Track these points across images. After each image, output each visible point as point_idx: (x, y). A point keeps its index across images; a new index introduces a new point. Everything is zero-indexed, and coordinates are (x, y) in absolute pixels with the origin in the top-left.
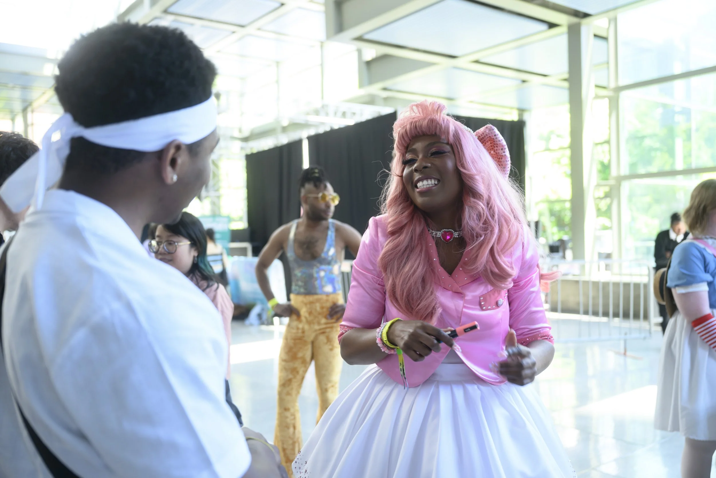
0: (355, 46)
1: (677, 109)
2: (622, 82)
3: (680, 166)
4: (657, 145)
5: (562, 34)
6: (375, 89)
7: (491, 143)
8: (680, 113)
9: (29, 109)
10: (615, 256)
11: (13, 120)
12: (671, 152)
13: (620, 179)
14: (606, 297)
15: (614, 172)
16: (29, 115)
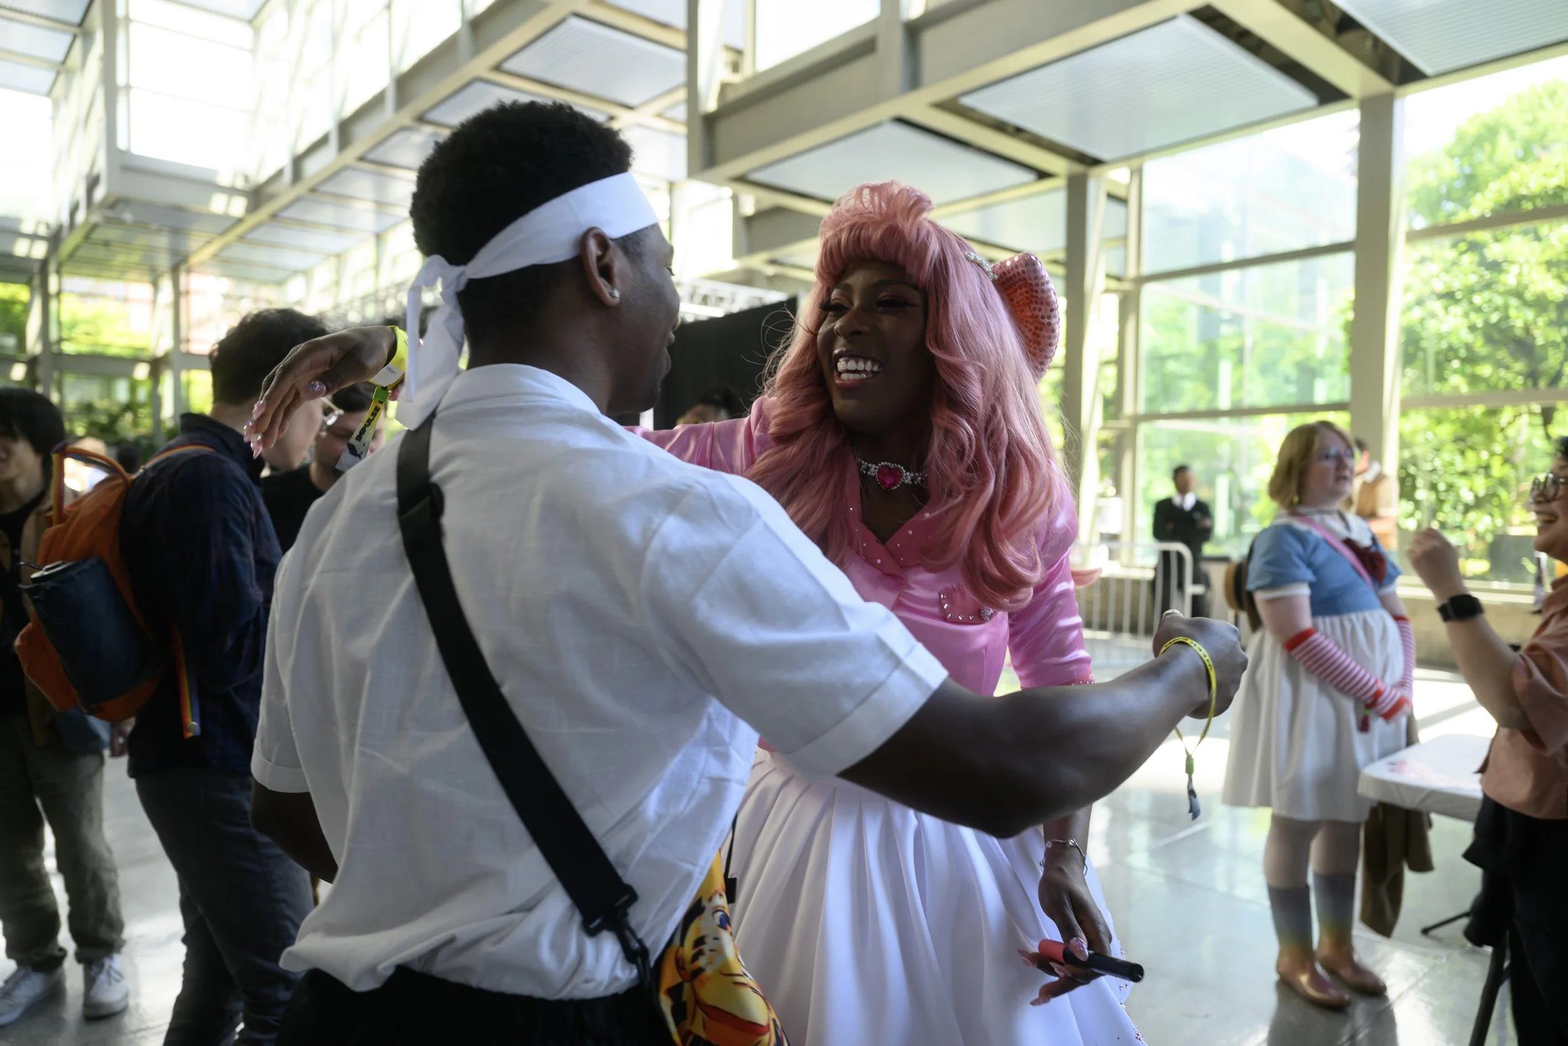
0: (727, 191)
1: (1225, 315)
2: (1146, 270)
3: (1224, 403)
4: (1187, 370)
5: (1056, 189)
6: (757, 261)
7: (1027, 292)
8: (1228, 321)
9: (183, 268)
10: (1125, 538)
11: (155, 284)
12: (1211, 382)
13: (1137, 419)
14: (1105, 600)
15: (1128, 409)
16: (183, 278)
